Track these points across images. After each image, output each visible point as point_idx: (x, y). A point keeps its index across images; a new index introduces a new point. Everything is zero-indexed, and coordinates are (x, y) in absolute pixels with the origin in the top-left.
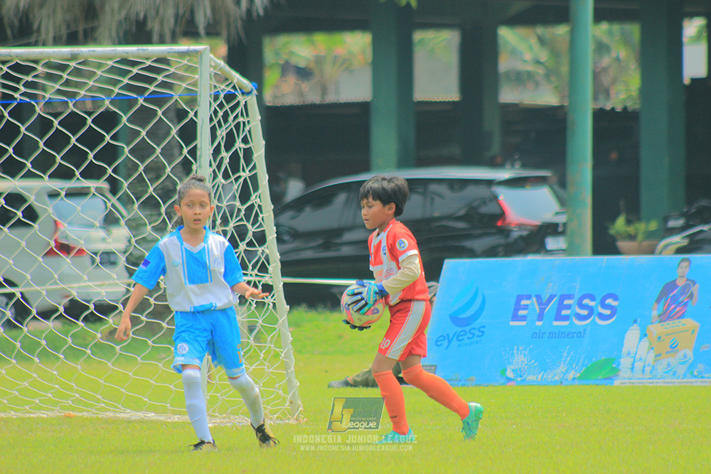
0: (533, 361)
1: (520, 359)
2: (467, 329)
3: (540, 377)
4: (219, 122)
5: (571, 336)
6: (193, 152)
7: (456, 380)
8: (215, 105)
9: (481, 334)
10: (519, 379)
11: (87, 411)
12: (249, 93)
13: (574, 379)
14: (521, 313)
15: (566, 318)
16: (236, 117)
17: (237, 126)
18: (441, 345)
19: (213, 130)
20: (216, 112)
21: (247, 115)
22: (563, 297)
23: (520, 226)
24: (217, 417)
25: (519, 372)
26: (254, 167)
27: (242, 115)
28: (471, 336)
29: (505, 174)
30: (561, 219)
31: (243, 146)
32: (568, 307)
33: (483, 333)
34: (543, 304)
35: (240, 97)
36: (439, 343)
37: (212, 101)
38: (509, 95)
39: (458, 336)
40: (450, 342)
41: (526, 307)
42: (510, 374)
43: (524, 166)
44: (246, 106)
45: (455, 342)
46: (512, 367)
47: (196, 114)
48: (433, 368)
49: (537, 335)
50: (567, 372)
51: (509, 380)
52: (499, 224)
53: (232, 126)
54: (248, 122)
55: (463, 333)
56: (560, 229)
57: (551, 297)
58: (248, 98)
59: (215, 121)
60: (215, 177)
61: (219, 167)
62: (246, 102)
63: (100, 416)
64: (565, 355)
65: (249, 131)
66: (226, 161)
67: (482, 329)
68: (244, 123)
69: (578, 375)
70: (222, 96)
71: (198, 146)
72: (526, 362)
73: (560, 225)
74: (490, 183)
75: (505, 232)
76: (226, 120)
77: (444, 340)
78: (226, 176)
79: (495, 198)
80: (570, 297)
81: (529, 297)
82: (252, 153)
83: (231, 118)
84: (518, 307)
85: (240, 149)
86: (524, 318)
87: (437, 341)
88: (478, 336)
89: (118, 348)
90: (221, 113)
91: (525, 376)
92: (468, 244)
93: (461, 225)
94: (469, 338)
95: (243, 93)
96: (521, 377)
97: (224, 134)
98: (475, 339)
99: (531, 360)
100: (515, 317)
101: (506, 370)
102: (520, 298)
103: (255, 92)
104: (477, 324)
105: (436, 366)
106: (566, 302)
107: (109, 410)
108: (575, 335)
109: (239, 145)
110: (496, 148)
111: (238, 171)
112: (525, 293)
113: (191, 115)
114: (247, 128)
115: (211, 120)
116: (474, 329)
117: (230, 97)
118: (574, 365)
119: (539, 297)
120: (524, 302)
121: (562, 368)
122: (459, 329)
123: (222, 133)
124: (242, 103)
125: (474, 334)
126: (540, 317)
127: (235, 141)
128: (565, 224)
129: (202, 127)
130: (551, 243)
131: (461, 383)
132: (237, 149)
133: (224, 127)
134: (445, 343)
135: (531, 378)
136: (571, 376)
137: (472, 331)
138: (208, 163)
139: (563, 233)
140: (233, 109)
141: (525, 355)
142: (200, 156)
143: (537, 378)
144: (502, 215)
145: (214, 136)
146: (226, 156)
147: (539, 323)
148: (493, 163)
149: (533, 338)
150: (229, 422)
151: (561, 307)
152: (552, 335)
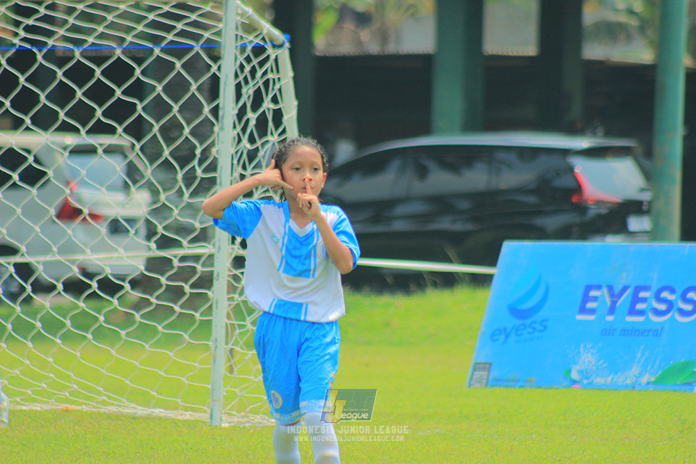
0: (602, 362)
1: (587, 359)
2: (528, 321)
3: (609, 379)
4: (246, 78)
5: (646, 334)
6: (215, 111)
7: (513, 381)
8: (241, 59)
9: (542, 328)
10: (585, 382)
11: (86, 405)
12: (281, 46)
13: (648, 383)
14: (590, 305)
15: (642, 313)
16: (265, 73)
17: (266, 83)
18: (497, 340)
19: (238, 88)
20: (242, 67)
21: (278, 71)
22: (638, 289)
23: (599, 203)
24: (235, 415)
25: (586, 374)
26: (284, 131)
27: (272, 71)
28: (531, 330)
29: (583, 143)
30: (646, 197)
31: (272, 106)
32: (644, 300)
33: (545, 327)
34: (615, 297)
35: (270, 51)
36: (495, 338)
37: (238, 54)
38: (594, 51)
39: (517, 330)
40: (507, 336)
41: (595, 299)
42: (575, 375)
43: (608, 134)
44: (276, 60)
45: (513, 338)
46: (578, 368)
47: (219, 69)
48: (487, 366)
49: (608, 331)
50: (641, 375)
51: (574, 382)
52: (575, 199)
53: (260, 84)
54: (279, 79)
55: (522, 327)
56: (645, 208)
57: (625, 289)
58: (279, 52)
59: (241, 78)
60: (240, 140)
61: (244, 130)
62: (277, 56)
63: (102, 411)
64: (639, 355)
65: (280, 90)
66: (253, 123)
67: (544, 323)
68: (274, 79)
69: (653, 379)
70: (249, 48)
71: (221, 106)
72: (593, 363)
73: (645, 204)
74: (565, 152)
75: (581, 208)
76: (253, 77)
77: (501, 334)
78: (252, 140)
79: (571, 169)
80: (646, 288)
81: (599, 287)
82: (281, 115)
83: (259, 73)
84: (586, 298)
85: (269, 110)
86: (592, 311)
87: (493, 335)
88: (540, 331)
89: (123, 333)
90: (248, 68)
91: (592, 379)
92: (539, 221)
93: (532, 199)
94: (529, 333)
95: (274, 46)
96: (588, 378)
97: (251, 92)
98: (536, 334)
99: (599, 360)
100: (583, 310)
101: (570, 371)
102: (589, 288)
103: (287, 45)
104: (539, 316)
105: (491, 364)
106: (642, 295)
107: (113, 405)
108: (651, 333)
109: (267, 105)
110: (576, 111)
111: (265, 134)
112: (594, 282)
113: (214, 68)
114: (277, 86)
115: (236, 76)
116: (535, 322)
117: (259, 50)
118: (649, 367)
119: (610, 288)
120: (593, 293)
121: (635, 370)
122: (518, 322)
123: (248, 91)
124: (272, 57)
125: (534, 329)
126: (612, 310)
127: (262, 101)
128: (650, 203)
129: (225, 83)
130: (635, 223)
131: (520, 384)
132: (264, 111)
133: (251, 83)
134: (502, 337)
135: (599, 380)
136: (645, 379)
137: (533, 325)
138: (232, 125)
139: (648, 212)
140: (261, 64)
141: (593, 353)
142: (223, 116)
143: (606, 381)
144: (578, 189)
145: (239, 95)
146: (252, 117)
147: (610, 318)
148: (572, 130)
149: (602, 335)
150: (248, 422)
151: (636, 299)
152: (626, 332)
